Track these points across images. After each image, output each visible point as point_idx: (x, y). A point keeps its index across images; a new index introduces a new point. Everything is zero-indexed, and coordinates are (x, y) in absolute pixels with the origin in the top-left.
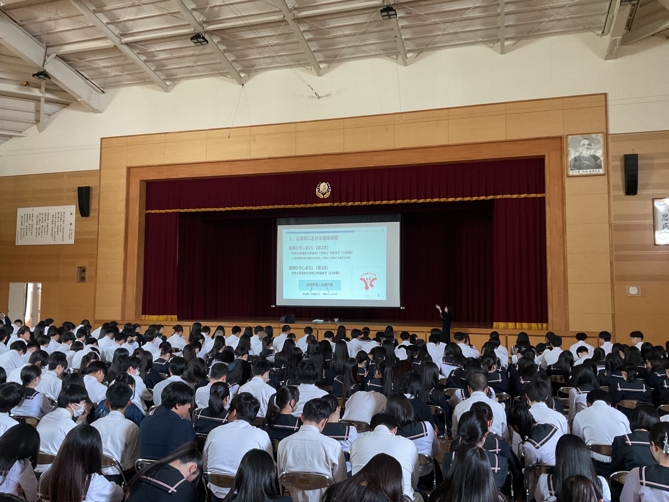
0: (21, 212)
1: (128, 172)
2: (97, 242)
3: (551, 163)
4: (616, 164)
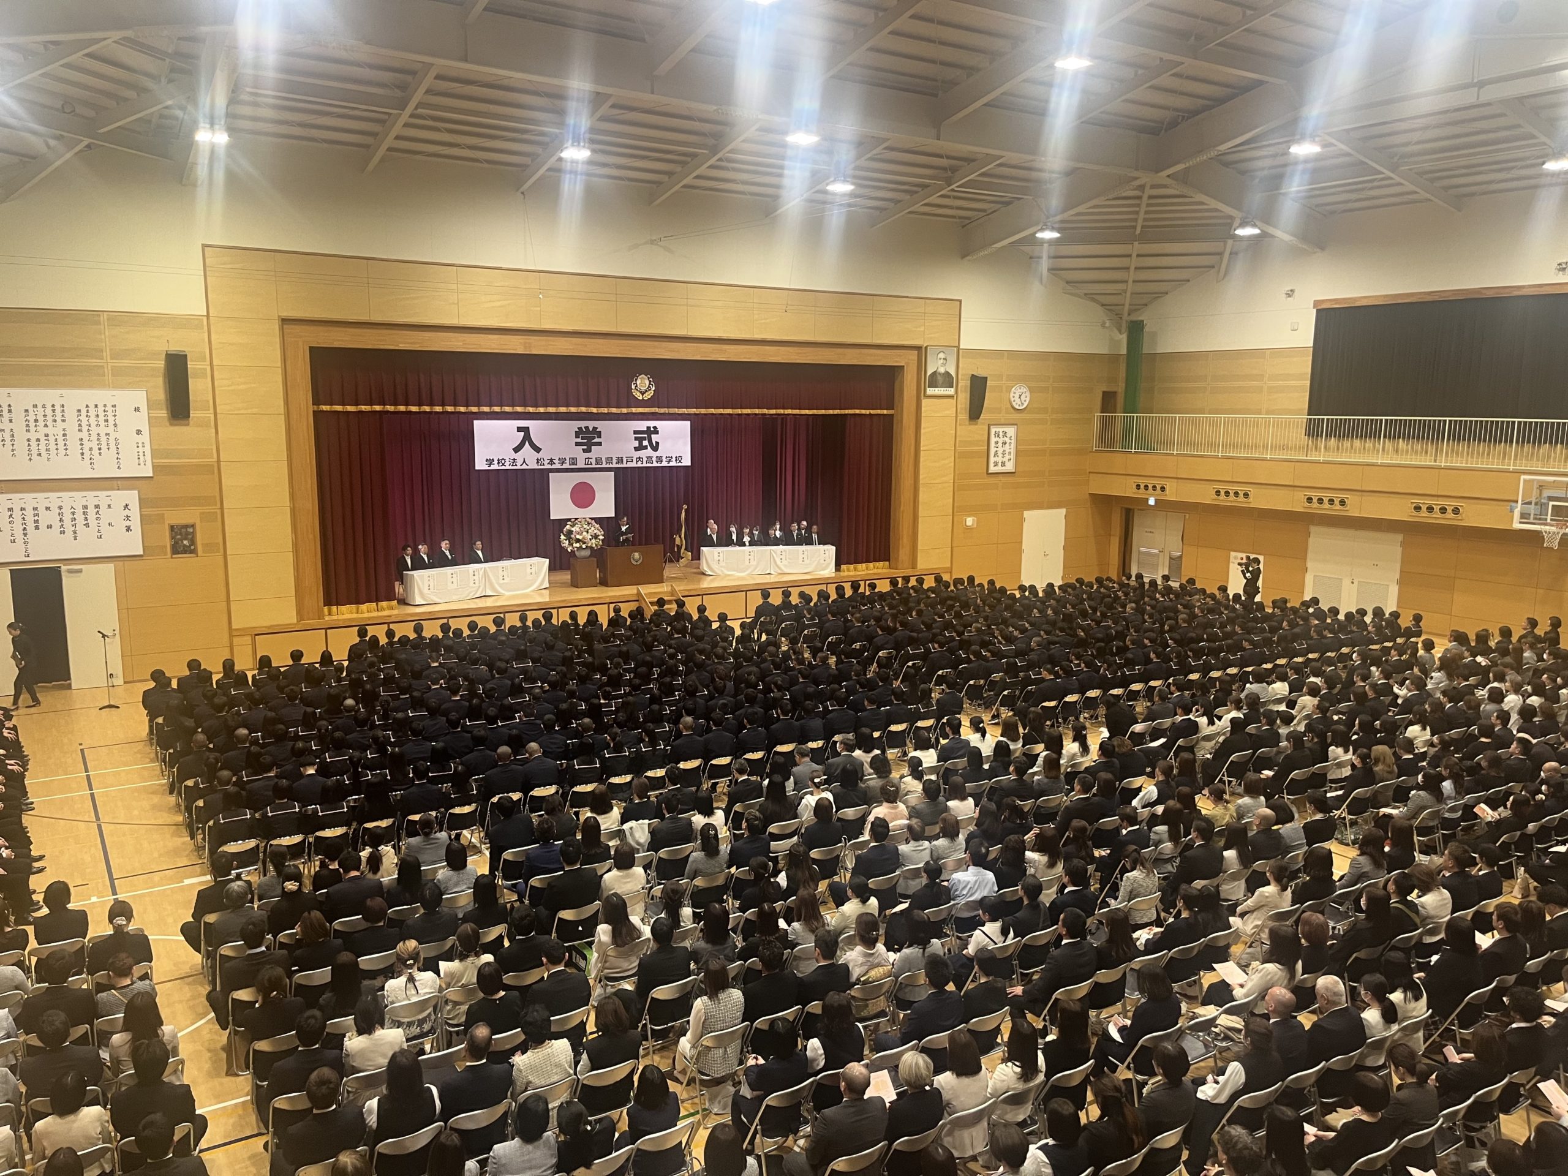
1: (282, 329)
2: (216, 471)
3: (909, 377)
4: (964, 383)
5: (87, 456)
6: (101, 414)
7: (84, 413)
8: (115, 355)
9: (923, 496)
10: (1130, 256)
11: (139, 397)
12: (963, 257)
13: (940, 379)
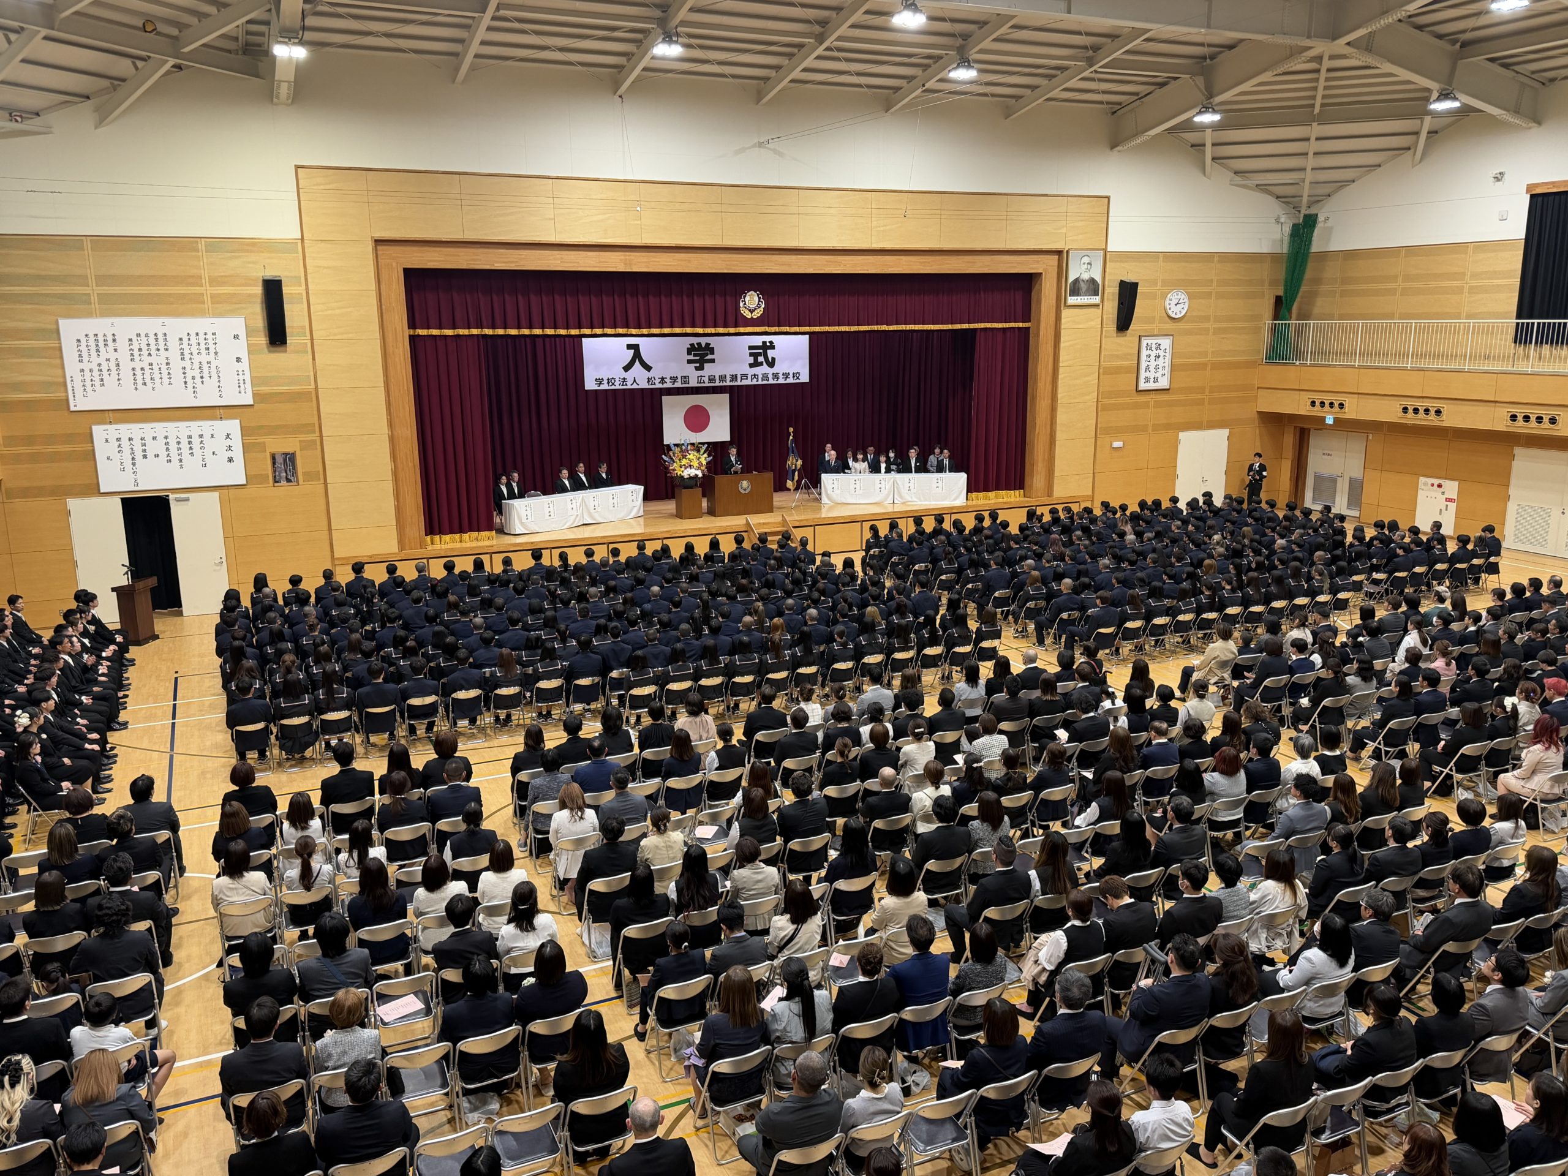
0: (71, 329)
1: (376, 250)
2: (314, 399)
3: (1048, 285)
4: (1112, 291)
5: (190, 385)
6: (202, 342)
7: (185, 341)
8: (214, 281)
9: (1061, 417)
10: (1308, 139)
11: (237, 324)
12: (1113, 147)
13: (1084, 287)
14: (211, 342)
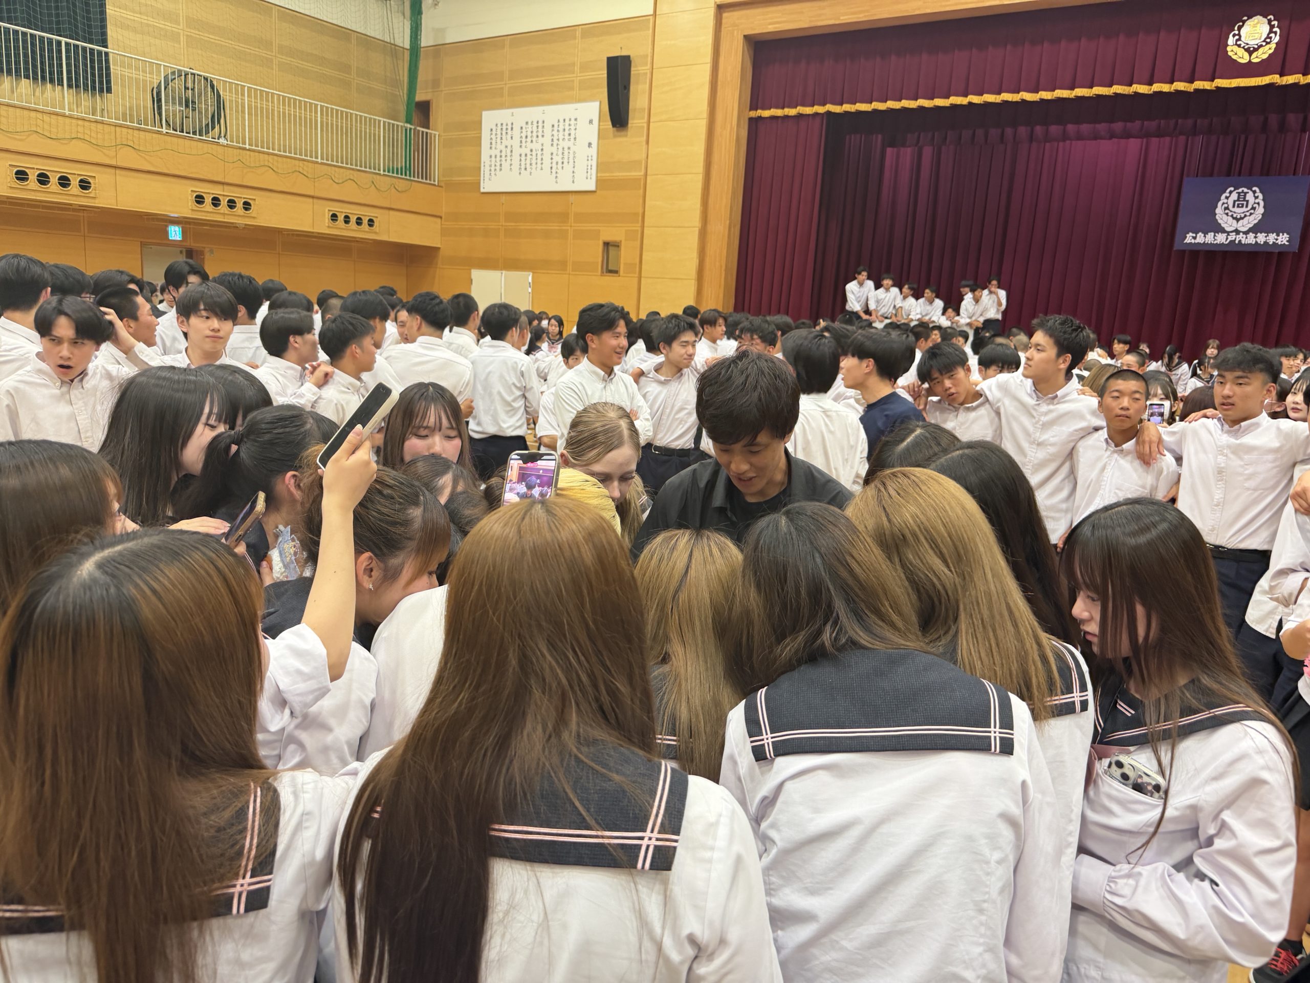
0: (490, 119)
1: (717, 17)
2: (643, 185)
5: (554, 170)
6: (567, 128)
7: (556, 128)
8: (582, 67)
11: (593, 109)
14: (573, 127)
